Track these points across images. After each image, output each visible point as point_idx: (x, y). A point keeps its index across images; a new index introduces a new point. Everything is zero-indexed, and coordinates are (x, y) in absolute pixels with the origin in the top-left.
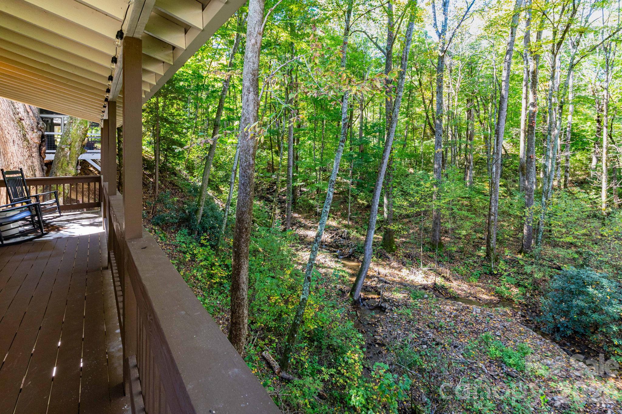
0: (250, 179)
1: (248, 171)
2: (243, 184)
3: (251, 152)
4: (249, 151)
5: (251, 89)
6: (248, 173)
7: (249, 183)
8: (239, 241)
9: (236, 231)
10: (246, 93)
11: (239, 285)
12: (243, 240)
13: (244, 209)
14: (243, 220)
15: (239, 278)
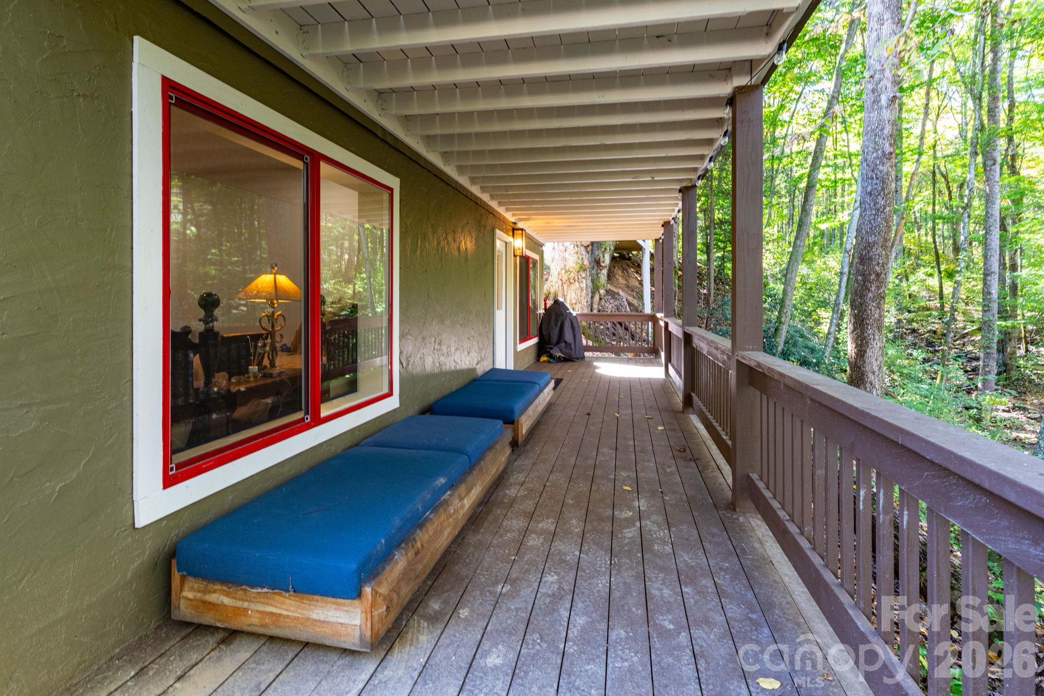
0: (884, 182)
1: (881, 167)
2: (870, 194)
3: (886, 131)
4: (882, 129)
5: (887, 16)
6: (881, 172)
7: (883, 189)
8: (862, 296)
9: (857, 280)
10: (876, 26)
11: (863, 375)
12: (870, 295)
13: (871, 239)
14: (870, 259)
15: (864, 362)
